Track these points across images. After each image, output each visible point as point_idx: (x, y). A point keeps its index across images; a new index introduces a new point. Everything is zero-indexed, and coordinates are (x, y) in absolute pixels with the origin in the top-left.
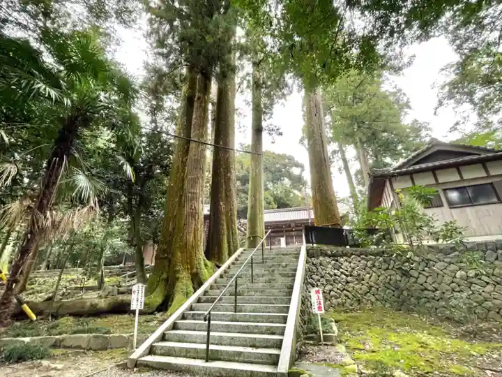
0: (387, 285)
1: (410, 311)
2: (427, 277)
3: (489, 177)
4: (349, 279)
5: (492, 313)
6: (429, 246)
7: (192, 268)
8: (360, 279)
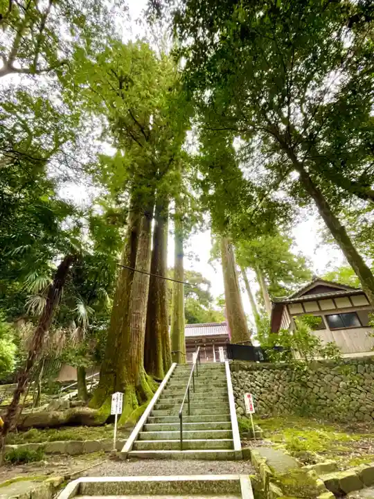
0: (291, 395)
1: (310, 417)
2: (320, 387)
3: (353, 307)
4: (262, 390)
5: (367, 416)
6: (319, 362)
7: (135, 382)
8: (271, 390)
